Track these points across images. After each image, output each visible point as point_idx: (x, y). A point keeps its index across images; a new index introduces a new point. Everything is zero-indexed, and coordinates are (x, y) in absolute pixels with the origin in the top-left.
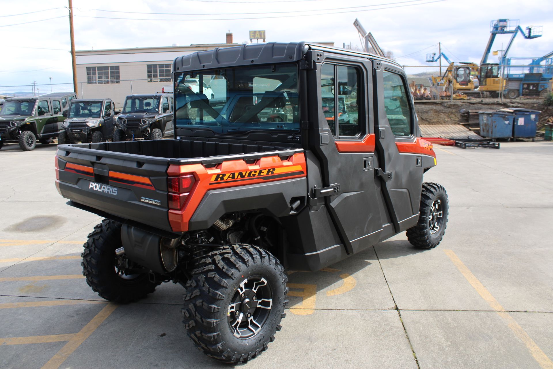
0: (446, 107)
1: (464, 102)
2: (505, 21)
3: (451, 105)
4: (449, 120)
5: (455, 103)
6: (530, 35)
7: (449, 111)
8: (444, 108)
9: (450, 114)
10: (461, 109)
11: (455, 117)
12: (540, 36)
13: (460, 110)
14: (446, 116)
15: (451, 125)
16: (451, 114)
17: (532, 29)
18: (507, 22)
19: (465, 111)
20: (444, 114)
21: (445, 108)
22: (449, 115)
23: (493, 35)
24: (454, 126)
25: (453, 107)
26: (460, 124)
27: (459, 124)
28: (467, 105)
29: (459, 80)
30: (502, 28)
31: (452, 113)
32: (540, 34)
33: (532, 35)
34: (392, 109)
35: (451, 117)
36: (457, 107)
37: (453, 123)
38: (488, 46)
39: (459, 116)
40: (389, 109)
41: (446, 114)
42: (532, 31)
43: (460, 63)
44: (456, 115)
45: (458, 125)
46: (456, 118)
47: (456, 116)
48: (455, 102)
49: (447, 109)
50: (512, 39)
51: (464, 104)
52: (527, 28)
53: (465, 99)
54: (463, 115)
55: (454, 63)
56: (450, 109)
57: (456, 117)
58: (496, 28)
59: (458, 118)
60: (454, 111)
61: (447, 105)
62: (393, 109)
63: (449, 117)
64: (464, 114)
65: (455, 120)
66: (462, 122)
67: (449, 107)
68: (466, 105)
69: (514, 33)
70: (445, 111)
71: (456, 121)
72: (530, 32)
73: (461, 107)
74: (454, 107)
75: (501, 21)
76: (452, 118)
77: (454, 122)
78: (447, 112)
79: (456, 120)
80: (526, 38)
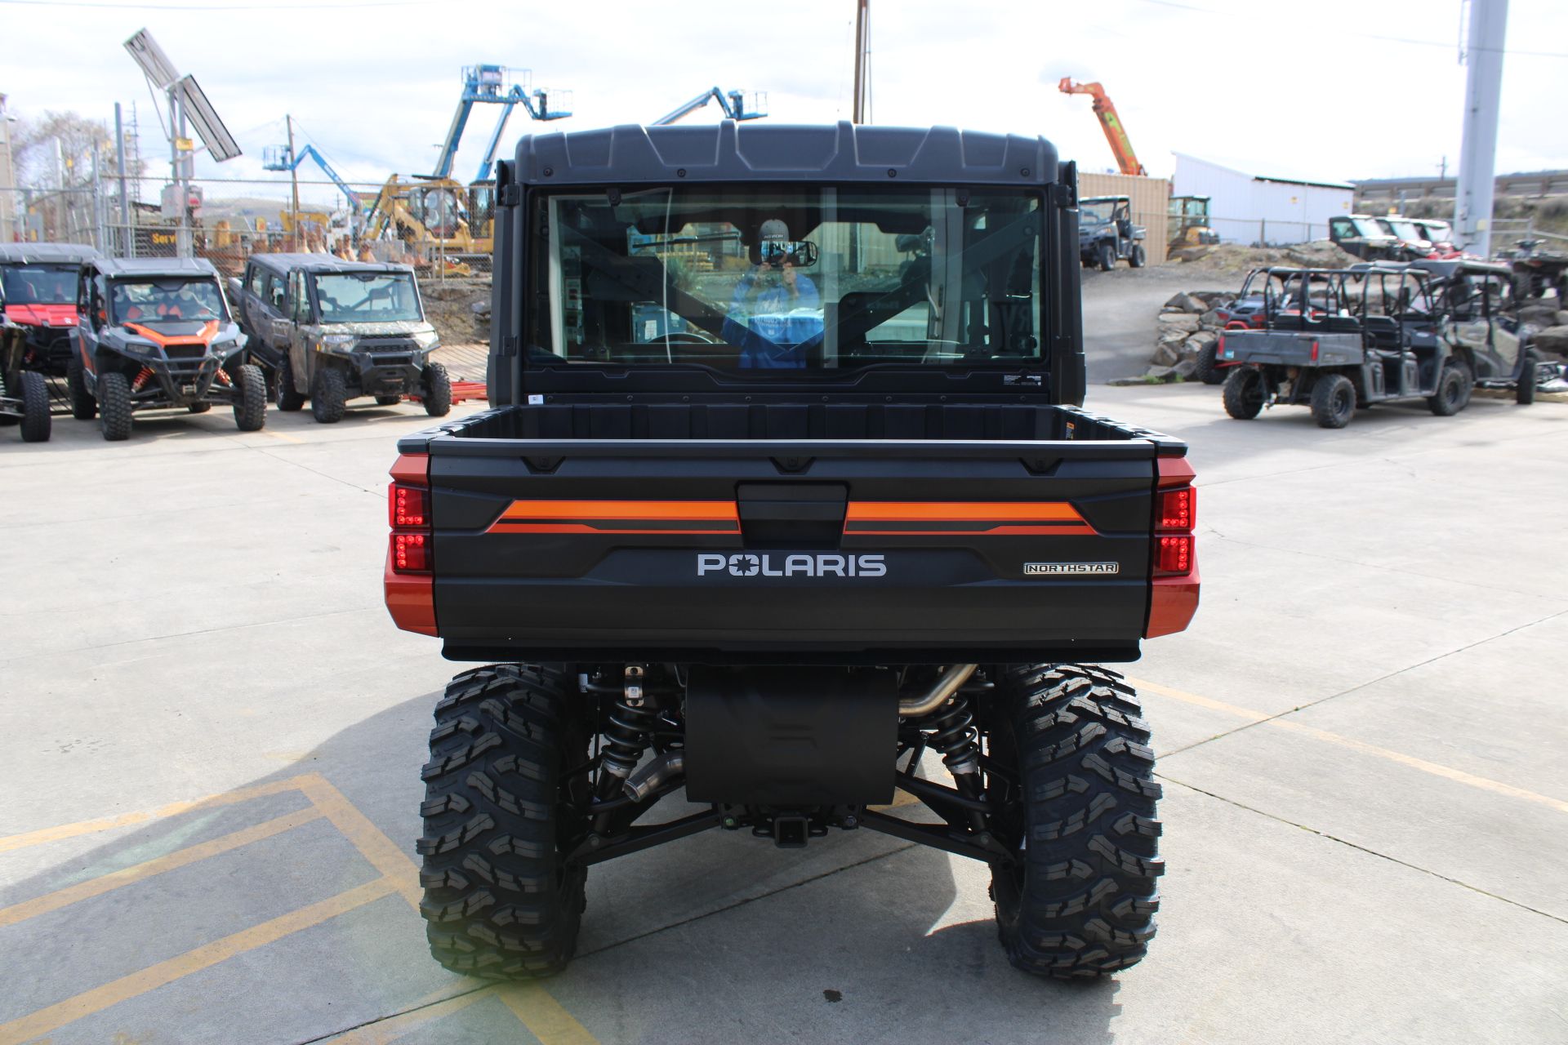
0: (430, 297)
1: (474, 284)
2: (495, 70)
3: (444, 290)
4: (449, 332)
5: (453, 287)
6: (543, 110)
7: (444, 309)
8: (427, 301)
9: (446, 316)
10: (475, 302)
11: (462, 325)
12: (569, 115)
13: (471, 305)
14: (439, 322)
15: (458, 347)
16: (450, 317)
17: (548, 95)
18: (500, 74)
19: (484, 307)
20: (431, 316)
21: (429, 299)
22: (447, 320)
23: (466, 106)
24: (468, 348)
25: (449, 298)
26: (481, 343)
27: (477, 343)
28: (484, 291)
29: (430, 223)
30: (489, 89)
31: (452, 313)
32: (567, 111)
33: (550, 110)
34: (348, 307)
35: (452, 324)
36: (459, 298)
37: (462, 341)
38: (452, 135)
39: (472, 322)
40: (340, 307)
41: (438, 317)
42: (548, 100)
43: (414, 176)
44: (465, 319)
45: (476, 346)
46: (465, 328)
47: (464, 322)
48: (451, 284)
49: (437, 303)
50: (503, 118)
51: (475, 287)
52: (535, 91)
53: (465, 274)
54: (482, 318)
55: (398, 177)
56: (443, 303)
57: (466, 325)
58: (472, 86)
59: (471, 327)
60: (455, 307)
61: (433, 292)
62: (351, 305)
63: (447, 325)
64: (483, 315)
65: (466, 333)
66: (483, 338)
67: (440, 299)
68: (480, 290)
69: (510, 102)
70: (433, 309)
71: (468, 336)
72: (543, 103)
73: (471, 296)
74: (452, 298)
75: (486, 69)
76: (455, 326)
77: (463, 337)
78: (438, 311)
79: (467, 331)
80: (536, 117)
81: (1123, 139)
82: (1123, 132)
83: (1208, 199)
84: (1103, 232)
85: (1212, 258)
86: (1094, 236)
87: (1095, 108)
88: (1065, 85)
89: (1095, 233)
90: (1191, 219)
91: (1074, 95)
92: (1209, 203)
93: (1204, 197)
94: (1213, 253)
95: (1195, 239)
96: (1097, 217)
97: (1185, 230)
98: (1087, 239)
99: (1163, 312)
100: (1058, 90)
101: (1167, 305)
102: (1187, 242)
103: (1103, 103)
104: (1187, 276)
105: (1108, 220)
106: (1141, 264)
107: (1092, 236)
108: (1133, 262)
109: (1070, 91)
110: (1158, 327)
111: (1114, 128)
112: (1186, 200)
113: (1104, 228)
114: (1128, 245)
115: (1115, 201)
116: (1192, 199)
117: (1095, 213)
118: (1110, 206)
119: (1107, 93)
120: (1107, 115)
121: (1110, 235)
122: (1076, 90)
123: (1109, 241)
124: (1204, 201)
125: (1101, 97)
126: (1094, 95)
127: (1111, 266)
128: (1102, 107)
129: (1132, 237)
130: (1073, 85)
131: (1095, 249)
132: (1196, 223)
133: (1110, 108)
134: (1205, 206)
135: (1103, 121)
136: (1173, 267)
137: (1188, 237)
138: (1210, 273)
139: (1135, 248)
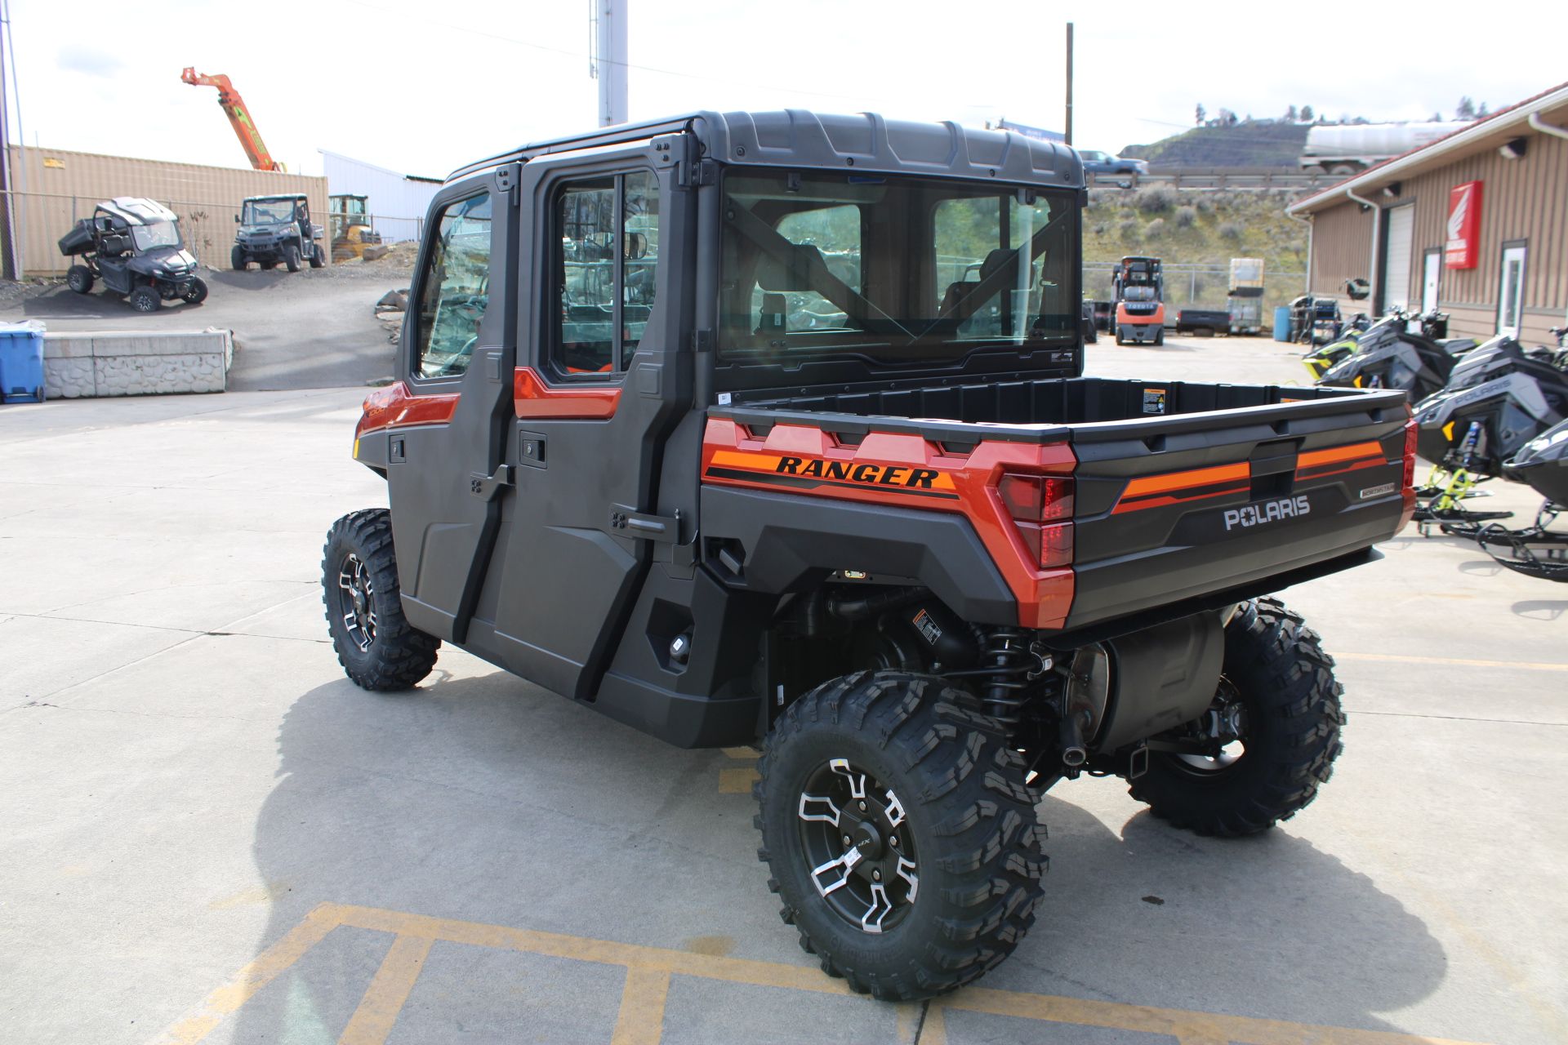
81: (254, 135)
82: (254, 128)
83: (366, 197)
84: (285, 232)
85: (394, 256)
86: (278, 236)
87: (222, 102)
88: (188, 75)
89: (278, 233)
90: (351, 218)
91: (198, 86)
92: (366, 202)
93: (363, 195)
94: (392, 252)
95: (358, 238)
96: (273, 216)
97: (346, 229)
98: (270, 239)
99: (377, 311)
100: (181, 80)
101: (380, 304)
102: (349, 241)
103: (230, 97)
104: (377, 275)
105: (290, 219)
106: (323, 264)
107: (275, 236)
108: (315, 263)
109: (194, 82)
110: (382, 326)
111: (244, 123)
112: (344, 198)
113: (287, 228)
114: (310, 244)
115: (294, 200)
116: (352, 197)
117: (271, 213)
118: (289, 206)
119: (235, 86)
120: (236, 110)
121: (294, 234)
122: (201, 81)
123: (294, 240)
124: (362, 199)
125: (228, 90)
126: (220, 88)
127: (298, 267)
128: (229, 101)
129: (313, 236)
130: (198, 76)
131: (279, 250)
132: (357, 221)
133: (239, 102)
134: (363, 205)
135: (232, 116)
136: (358, 266)
137: (350, 236)
138: (398, 271)
139: (316, 247)
